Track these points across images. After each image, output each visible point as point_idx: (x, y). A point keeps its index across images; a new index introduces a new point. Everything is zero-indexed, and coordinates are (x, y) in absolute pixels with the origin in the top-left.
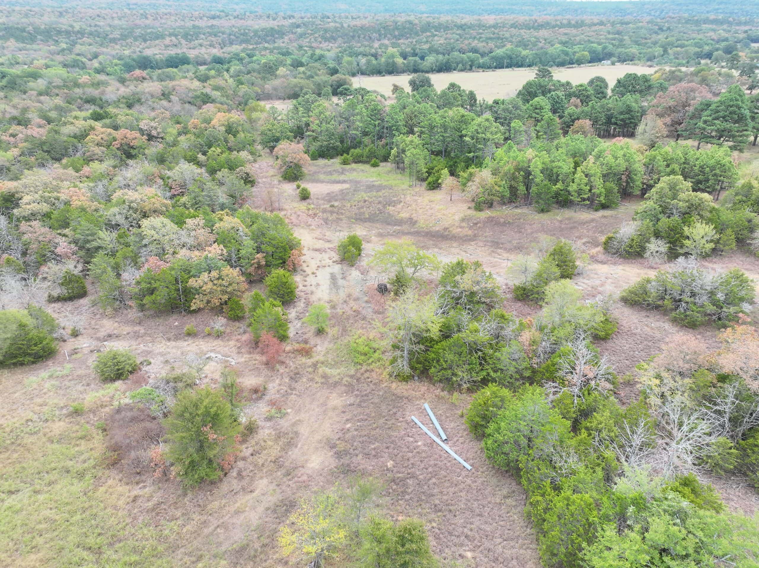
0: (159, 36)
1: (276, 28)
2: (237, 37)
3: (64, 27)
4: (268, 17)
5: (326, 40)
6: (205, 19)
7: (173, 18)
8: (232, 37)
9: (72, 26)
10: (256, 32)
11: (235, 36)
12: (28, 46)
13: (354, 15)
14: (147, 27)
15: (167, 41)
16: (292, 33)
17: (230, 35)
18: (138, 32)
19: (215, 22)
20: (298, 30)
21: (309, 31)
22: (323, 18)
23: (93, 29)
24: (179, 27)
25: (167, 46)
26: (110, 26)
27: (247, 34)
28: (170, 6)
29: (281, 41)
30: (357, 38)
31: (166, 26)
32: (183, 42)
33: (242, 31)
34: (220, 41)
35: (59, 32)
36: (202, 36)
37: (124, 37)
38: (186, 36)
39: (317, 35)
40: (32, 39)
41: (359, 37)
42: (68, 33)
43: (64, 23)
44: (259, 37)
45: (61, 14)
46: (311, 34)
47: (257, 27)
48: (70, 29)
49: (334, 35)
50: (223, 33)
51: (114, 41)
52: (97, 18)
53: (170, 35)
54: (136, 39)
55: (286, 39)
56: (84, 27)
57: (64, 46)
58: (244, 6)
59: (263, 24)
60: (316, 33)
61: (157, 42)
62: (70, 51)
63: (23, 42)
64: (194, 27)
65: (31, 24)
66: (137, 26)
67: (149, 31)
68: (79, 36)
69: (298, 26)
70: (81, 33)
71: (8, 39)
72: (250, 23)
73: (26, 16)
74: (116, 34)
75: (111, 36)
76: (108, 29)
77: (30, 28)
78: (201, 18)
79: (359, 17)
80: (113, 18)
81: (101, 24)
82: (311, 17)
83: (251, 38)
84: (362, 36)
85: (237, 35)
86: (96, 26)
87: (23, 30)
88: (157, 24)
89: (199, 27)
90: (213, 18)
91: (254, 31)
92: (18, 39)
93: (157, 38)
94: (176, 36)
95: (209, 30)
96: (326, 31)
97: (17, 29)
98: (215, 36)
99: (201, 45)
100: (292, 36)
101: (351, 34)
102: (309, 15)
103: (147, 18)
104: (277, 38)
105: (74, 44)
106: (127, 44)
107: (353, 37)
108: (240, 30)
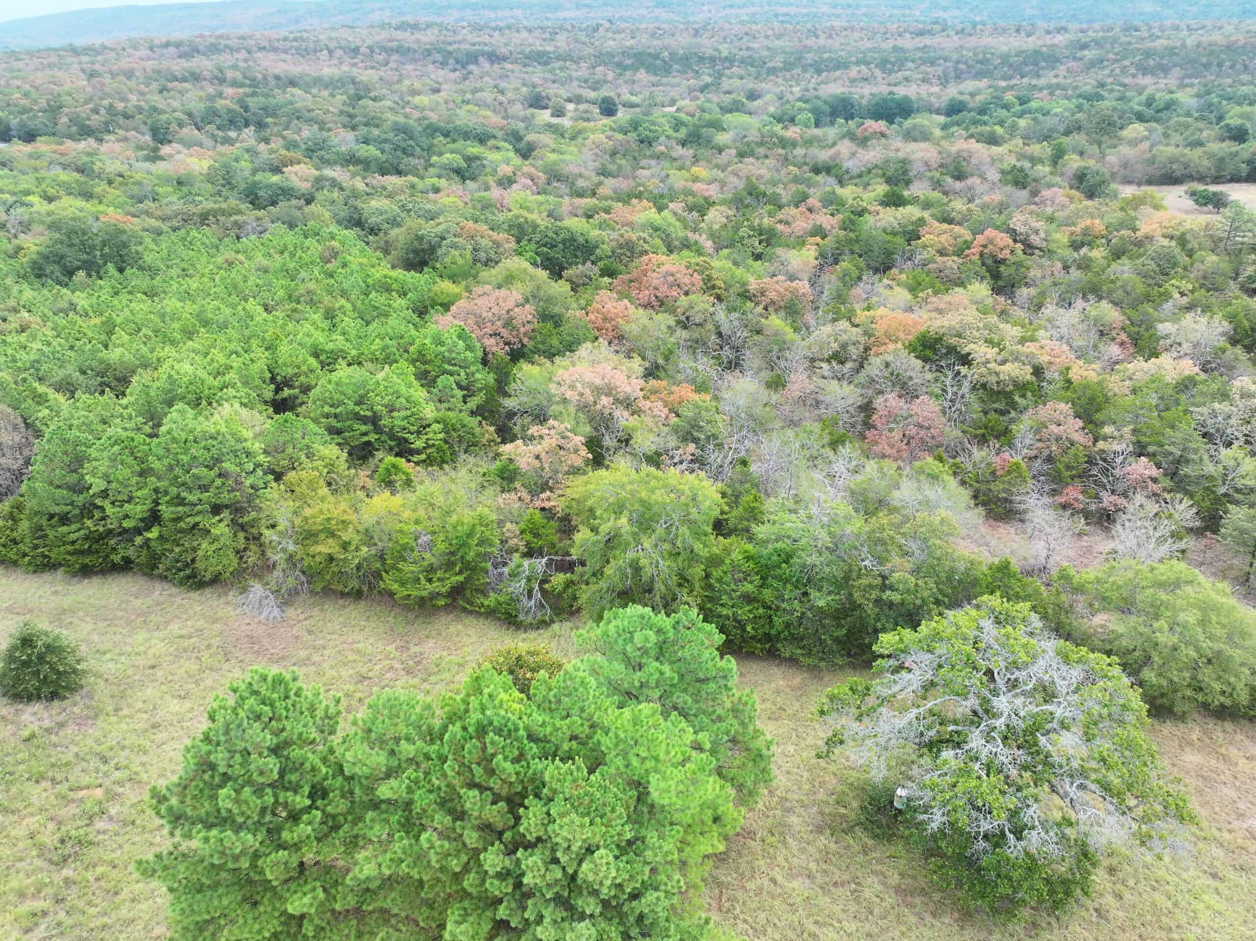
0: (841, 65)
1: (1045, 49)
2: (969, 67)
3: (709, 52)
4: (1018, 31)
5: (1145, 71)
6: (908, 35)
7: (856, 35)
8: (962, 66)
9: (716, 50)
10: (1005, 59)
11: (966, 63)
12: (664, 80)
13: (1193, 24)
14: (822, 50)
15: (854, 72)
16: (1074, 59)
17: (958, 62)
18: (810, 57)
19: (927, 41)
20: (1086, 52)
21: (1111, 56)
22: (1127, 30)
23: (745, 54)
24: (871, 50)
25: (853, 81)
26: (768, 49)
27: (988, 60)
28: (838, 16)
29: (1052, 73)
30: (1214, 68)
31: (849, 48)
32: (878, 73)
33: (981, 56)
34: (940, 72)
35: (701, 59)
36: (910, 65)
37: (788, 66)
38: (884, 65)
39: (1126, 63)
40: (667, 69)
41: (1220, 65)
42: (712, 59)
43: (707, 45)
44: (1011, 66)
45: (697, 33)
46: (1116, 61)
47: (1005, 49)
48: (716, 54)
49: (1165, 62)
50: (946, 60)
51: (773, 71)
52: (746, 38)
53: (858, 63)
54: (805, 69)
55: (1062, 70)
56: (734, 51)
57: (709, 80)
58: (957, 13)
59: (1016, 44)
60: (1124, 58)
61: (838, 73)
62: (716, 84)
63: (655, 74)
64: (895, 49)
65: (666, 48)
66: (806, 48)
67: (825, 56)
68: (727, 64)
69: (1084, 46)
70: (730, 60)
71: (637, 69)
72: (988, 41)
73: (653, 35)
74: (778, 62)
75: (770, 65)
76: (766, 53)
77: (666, 54)
78: (900, 35)
79: (1203, 27)
80: (767, 37)
81: (755, 45)
82: (1102, 30)
83: (996, 68)
84: (1228, 64)
85: (971, 62)
86: (748, 49)
87: (656, 56)
88: (835, 43)
89: (903, 50)
90: (921, 33)
91: (1001, 57)
92: (651, 69)
93: (837, 67)
94: (867, 64)
95: (919, 55)
96: (1148, 54)
97: (650, 54)
98: (932, 64)
99: (907, 79)
100: (1072, 64)
101: (1204, 60)
102: (1097, 26)
103: (817, 37)
104: (1043, 68)
105: (719, 75)
106: (792, 77)
107: (1207, 66)
108: (975, 55)
